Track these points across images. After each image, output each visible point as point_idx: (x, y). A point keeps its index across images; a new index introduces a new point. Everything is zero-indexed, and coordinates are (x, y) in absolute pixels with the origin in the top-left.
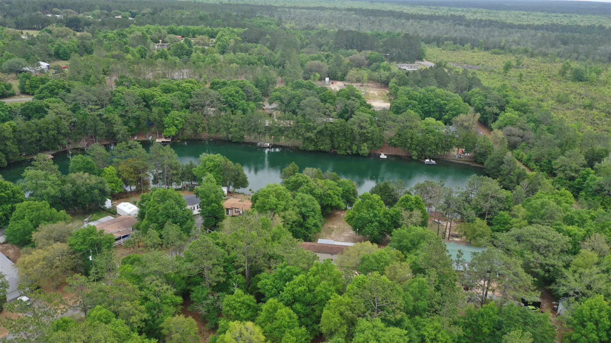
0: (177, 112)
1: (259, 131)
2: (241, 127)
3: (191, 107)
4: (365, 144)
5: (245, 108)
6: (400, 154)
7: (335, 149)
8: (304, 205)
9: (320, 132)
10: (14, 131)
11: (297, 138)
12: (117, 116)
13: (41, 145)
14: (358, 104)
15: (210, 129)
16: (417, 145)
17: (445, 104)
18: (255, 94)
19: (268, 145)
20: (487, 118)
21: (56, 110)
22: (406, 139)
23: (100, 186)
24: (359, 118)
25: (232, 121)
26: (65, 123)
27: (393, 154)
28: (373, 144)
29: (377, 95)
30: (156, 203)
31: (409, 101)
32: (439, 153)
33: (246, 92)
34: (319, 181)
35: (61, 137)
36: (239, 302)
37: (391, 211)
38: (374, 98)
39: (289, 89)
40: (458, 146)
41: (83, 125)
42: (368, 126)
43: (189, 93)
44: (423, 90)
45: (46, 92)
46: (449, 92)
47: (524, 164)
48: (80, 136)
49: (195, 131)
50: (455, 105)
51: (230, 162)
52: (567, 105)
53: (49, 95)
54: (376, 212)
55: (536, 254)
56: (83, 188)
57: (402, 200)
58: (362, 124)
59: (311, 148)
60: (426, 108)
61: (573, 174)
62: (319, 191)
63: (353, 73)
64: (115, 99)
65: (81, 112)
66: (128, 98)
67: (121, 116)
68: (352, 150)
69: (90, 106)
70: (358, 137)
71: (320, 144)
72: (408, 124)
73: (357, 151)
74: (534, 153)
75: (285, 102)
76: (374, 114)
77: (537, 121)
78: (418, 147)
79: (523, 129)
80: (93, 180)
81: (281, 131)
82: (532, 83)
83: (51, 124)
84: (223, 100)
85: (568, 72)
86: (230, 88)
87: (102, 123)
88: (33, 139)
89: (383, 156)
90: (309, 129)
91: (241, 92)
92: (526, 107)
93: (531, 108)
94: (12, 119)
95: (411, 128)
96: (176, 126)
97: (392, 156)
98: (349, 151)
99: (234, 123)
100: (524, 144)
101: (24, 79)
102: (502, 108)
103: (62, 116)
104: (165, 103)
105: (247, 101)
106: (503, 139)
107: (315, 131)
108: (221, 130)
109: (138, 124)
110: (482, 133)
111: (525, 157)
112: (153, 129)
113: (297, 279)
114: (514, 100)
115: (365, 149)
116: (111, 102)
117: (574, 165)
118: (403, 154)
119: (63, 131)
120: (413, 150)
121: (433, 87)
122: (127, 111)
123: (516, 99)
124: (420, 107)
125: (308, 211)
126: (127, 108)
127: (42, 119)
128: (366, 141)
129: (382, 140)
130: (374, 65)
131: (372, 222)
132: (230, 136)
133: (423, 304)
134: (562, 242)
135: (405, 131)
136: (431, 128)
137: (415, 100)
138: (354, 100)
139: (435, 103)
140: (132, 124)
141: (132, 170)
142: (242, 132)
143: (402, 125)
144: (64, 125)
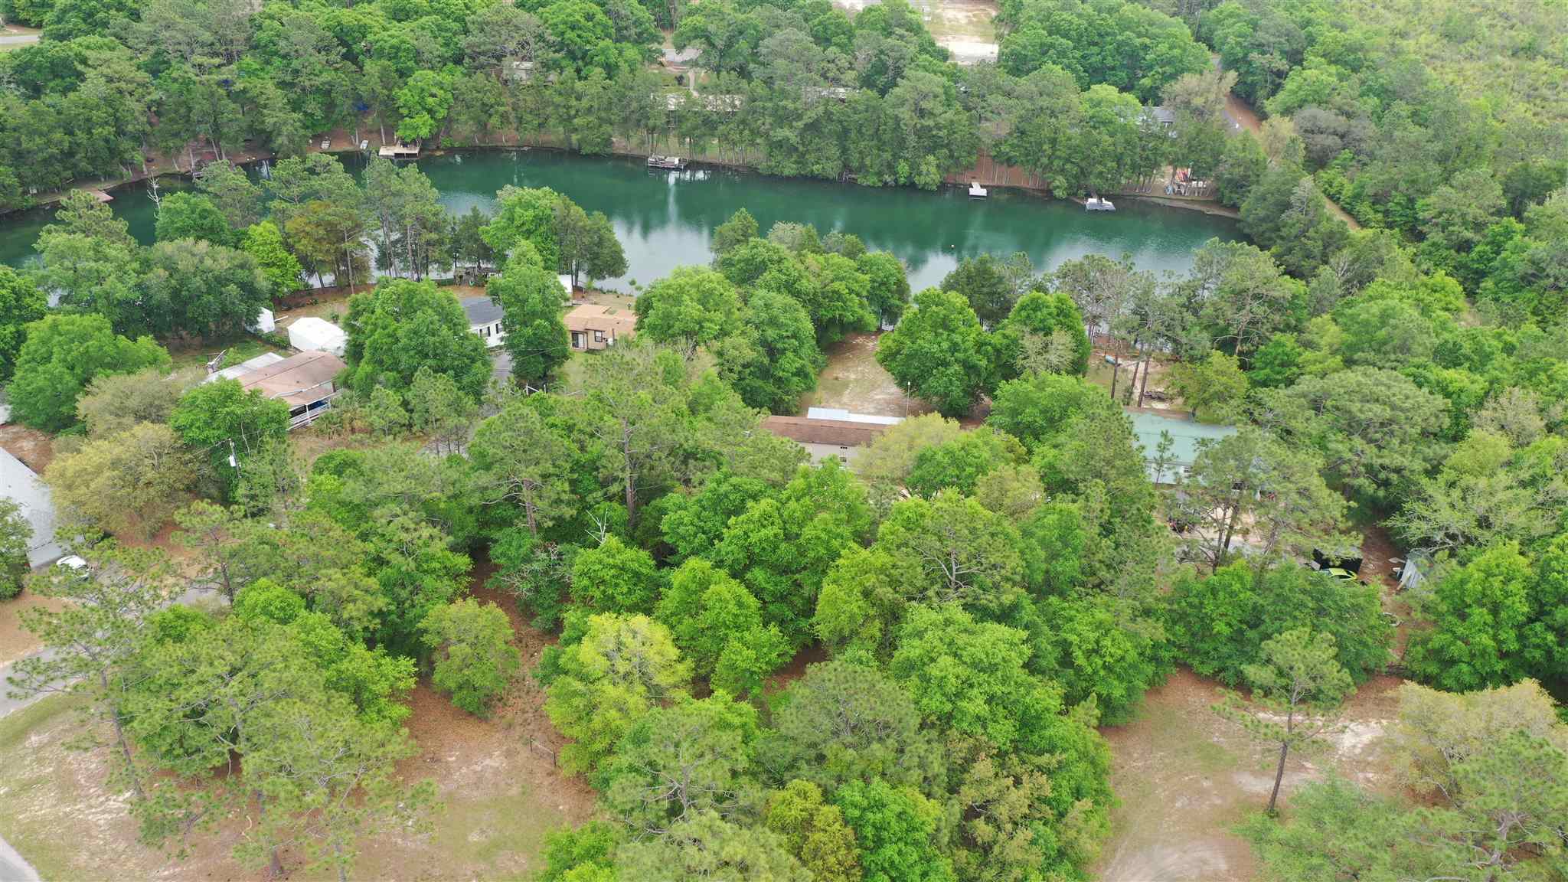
0: (430, 74)
1: (651, 123)
2: (603, 114)
3: (467, 60)
4: (931, 158)
5: (612, 60)
6: (1022, 184)
7: (851, 171)
8: (773, 322)
9: (813, 127)
11: (753, 144)
12: (270, 85)
13: (75, 166)
14: (912, 49)
15: (520, 120)
16: (1068, 160)
17: (1146, 47)
18: (638, 23)
19: (676, 161)
20: (1253, 85)
21: (106, 71)
22: (1040, 144)
23: (241, 274)
24: (915, 88)
25: (578, 98)
26: (134, 106)
27: (1004, 183)
28: (951, 156)
29: (964, 21)
30: (390, 320)
31: (1049, 40)
32: (1123, 181)
33: (614, 15)
34: (811, 258)
35: (125, 144)
36: (614, 566)
37: (995, 336)
38: (956, 30)
39: (728, 7)
40: (1175, 163)
41: (182, 111)
42: (939, 109)
43: (460, 19)
44: (1088, 8)
45: (74, 20)
46: (1157, 14)
47: (1343, 209)
48: (178, 142)
49: (482, 125)
50: (1170, 48)
51: (577, 210)
52: (1470, 45)
53: (83, 26)
54: (957, 338)
55: (1358, 442)
56: (197, 282)
57: (1023, 308)
58: (924, 105)
59: (790, 169)
60: (1093, 59)
61: (1469, 234)
62: (808, 284)
64: (262, 36)
65: (175, 75)
66: (296, 36)
67: (282, 85)
68: (895, 173)
69: (199, 60)
70: (912, 140)
71: (811, 158)
72: (1044, 102)
73: (908, 178)
74: (1372, 177)
75: (720, 43)
76: (955, 75)
77: (1387, 91)
78: (1068, 166)
79: (1349, 116)
80: (223, 259)
81: (710, 124)
83: (98, 107)
84: (552, 38)
86: (569, 7)
87: (232, 106)
88: (54, 150)
89: (977, 190)
90: (783, 118)
91: (600, 16)
92: (1360, 55)
93: (1374, 55)
95: (1053, 114)
96: (430, 111)
97: (999, 189)
98: (888, 178)
99: (585, 103)
100: (1347, 154)
102: (1296, 58)
103: (123, 85)
104: (398, 49)
105: (617, 41)
106: (1293, 141)
107: (800, 124)
108: (552, 121)
109: (330, 107)
110: (1240, 124)
111: (1349, 190)
112: (369, 121)
113: (756, 509)
114: (1328, 36)
115: (930, 172)
116: (252, 47)
117: (1474, 211)
118: (1030, 185)
119: (130, 127)
120: (1056, 172)
122: (296, 72)
123: (1335, 32)
124: (1078, 54)
125: (781, 337)
126: (296, 64)
127: (72, 95)
128: (931, 150)
129: (975, 147)
131: (945, 364)
132: (574, 137)
133: (1069, 566)
134: (1427, 410)
135: (1036, 121)
136: (1106, 112)
137: (1066, 36)
138: (902, 37)
139: (1120, 45)
140: (313, 106)
141: (322, 232)
142: (607, 128)
143: (1029, 105)
144: (132, 112)
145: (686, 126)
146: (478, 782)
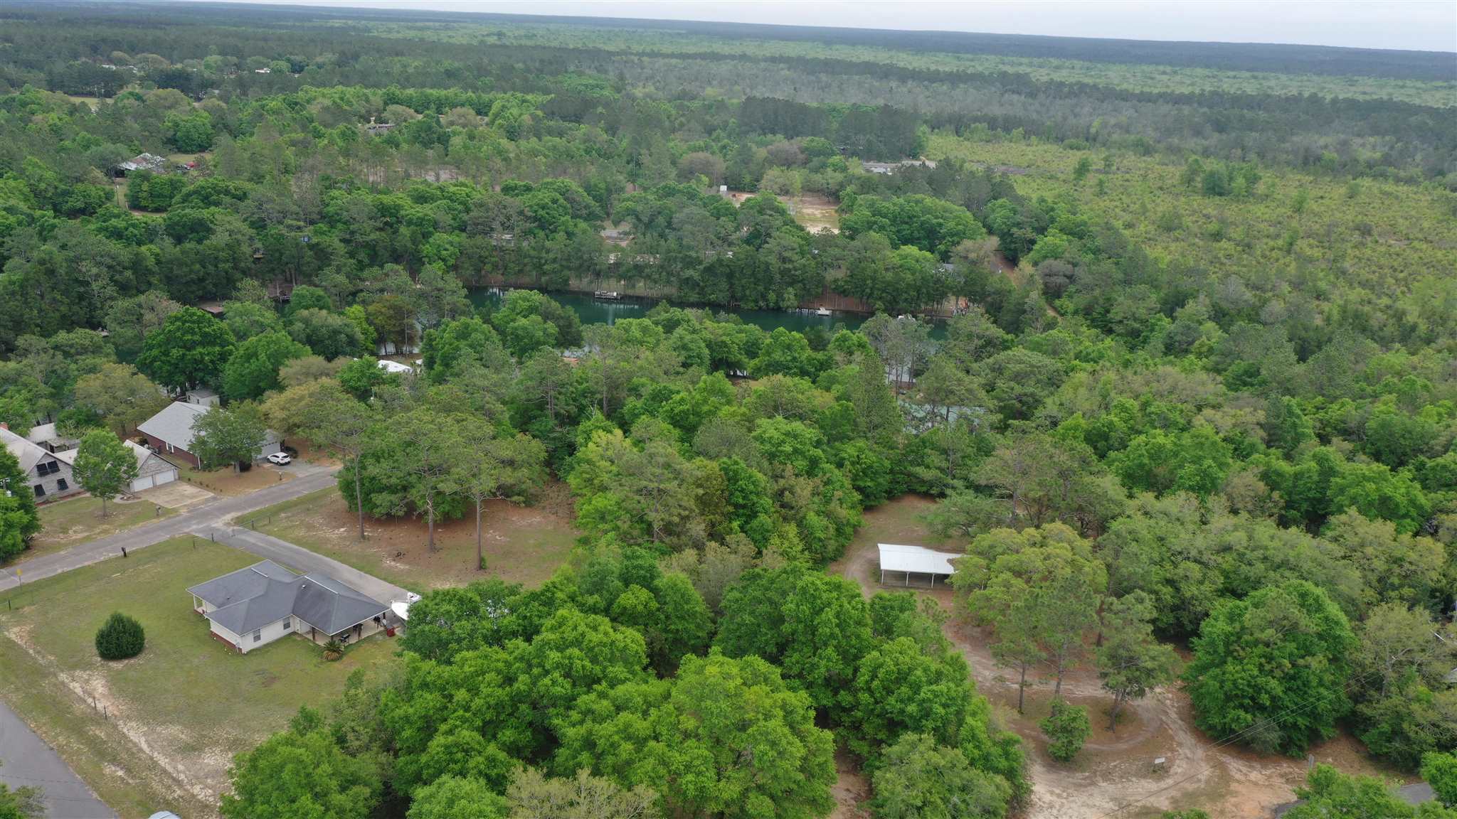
0: (445, 236)
1: (597, 270)
2: (564, 263)
3: (469, 228)
4: (790, 289)
5: (570, 229)
6: (855, 309)
7: (736, 300)
9: (710, 270)
10: (158, 262)
11: (668, 282)
12: (335, 241)
14: (779, 223)
15: (505, 267)
16: (884, 291)
17: (940, 225)
18: (587, 207)
19: (615, 294)
20: (1015, 250)
21: (228, 228)
22: (864, 280)
23: (348, 330)
24: (779, 244)
25: (547, 252)
26: (246, 249)
27: (842, 308)
28: (805, 289)
29: (819, 215)
30: (454, 340)
31: (873, 219)
32: (923, 306)
33: (571, 201)
37: (820, 356)
38: (814, 220)
39: (651, 197)
40: (957, 294)
41: (277, 255)
42: (795, 257)
43: (464, 203)
44: (901, 200)
45: (195, 200)
46: (949, 205)
48: (271, 275)
49: (479, 271)
50: (957, 224)
51: (555, 305)
52: (1176, 233)
53: (201, 204)
56: (324, 330)
58: (786, 254)
59: (694, 298)
60: (903, 231)
61: (1137, 325)
62: (706, 336)
63: (773, 174)
64: (331, 209)
66: (354, 210)
67: (344, 241)
68: (767, 300)
69: (290, 222)
70: (777, 277)
71: (708, 290)
72: (868, 254)
73: (777, 302)
74: (1085, 299)
75: (645, 219)
76: (808, 239)
78: (884, 295)
79: (1074, 265)
80: (335, 320)
81: (639, 269)
82: (1123, 197)
83: (223, 250)
84: (529, 214)
85: (1199, 179)
86: (540, 195)
88: (193, 276)
89: (823, 311)
90: (690, 263)
91: (562, 201)
92: (1084, 229)
93: (1093, 229)
94: (151, 242)
95: (873, 261)
96: (443, 260)
98: (762, 304)
99: (551, 256)
100: (1072, 288)
101: (138, 181)
102: (1042, 230)
103: (239, 237)
104: (423, 219)
105: (573, 217)
106: (1032, 276)
107: (701, 267)
108: (528, 268)
110: (1000, 269)
113: (677, 397)
114: (1063, 216)
115: (790, 298)
116: (322, 217)
117: (1140, 312)
118: (860, 309)
119: (243, 265)
120: (876, 298)
121: (919, 196)
122: (353, 233)
123: (1068, 215)
124: (894, 229)
126: (352, 227)
127: (207, 242)
128: (791, 284)
129: (820, 281)
130: (816, 161)
132: (544, 279)
135: (862, 265)
136: (911, 262)
137: (885, 217)
138: (771, 216)
139: (923, 223)
140: (362, 255)
141: (391, 312)
142: (566, 272)
143: (856, 255)
144: (244, 253)
145: (622, 270)
146: (530, 525)
